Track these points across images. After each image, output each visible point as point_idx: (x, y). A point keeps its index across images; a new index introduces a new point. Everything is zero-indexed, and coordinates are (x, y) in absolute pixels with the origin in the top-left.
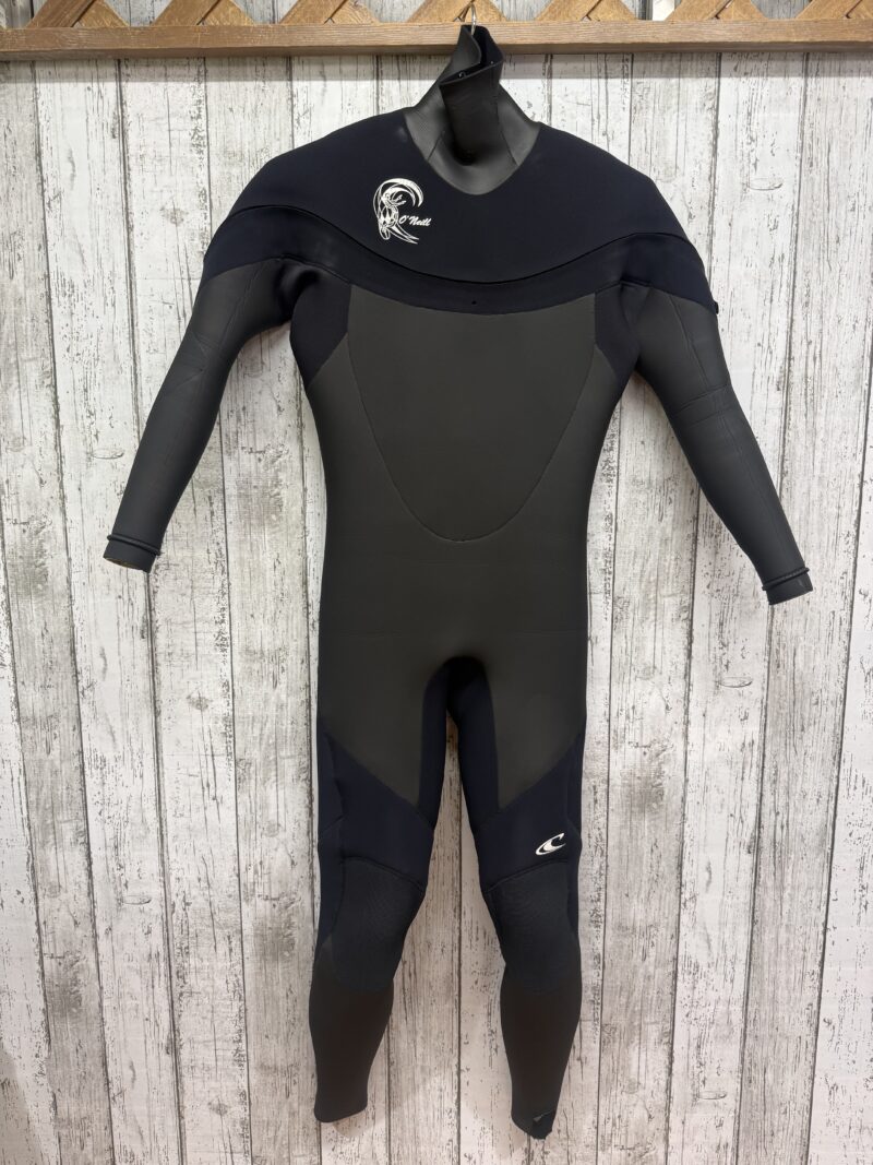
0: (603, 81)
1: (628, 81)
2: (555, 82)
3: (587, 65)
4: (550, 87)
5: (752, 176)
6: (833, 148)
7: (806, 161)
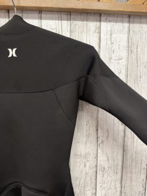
0: (60, 21)
1: (69, 22)
2: (43, 21)
3: (54, 16)
4: (41, 22)
5: (113, 55)
6: (138, 47)
7: (130, 51)
